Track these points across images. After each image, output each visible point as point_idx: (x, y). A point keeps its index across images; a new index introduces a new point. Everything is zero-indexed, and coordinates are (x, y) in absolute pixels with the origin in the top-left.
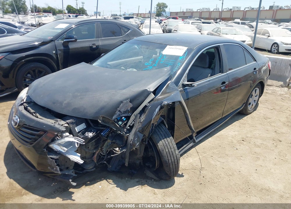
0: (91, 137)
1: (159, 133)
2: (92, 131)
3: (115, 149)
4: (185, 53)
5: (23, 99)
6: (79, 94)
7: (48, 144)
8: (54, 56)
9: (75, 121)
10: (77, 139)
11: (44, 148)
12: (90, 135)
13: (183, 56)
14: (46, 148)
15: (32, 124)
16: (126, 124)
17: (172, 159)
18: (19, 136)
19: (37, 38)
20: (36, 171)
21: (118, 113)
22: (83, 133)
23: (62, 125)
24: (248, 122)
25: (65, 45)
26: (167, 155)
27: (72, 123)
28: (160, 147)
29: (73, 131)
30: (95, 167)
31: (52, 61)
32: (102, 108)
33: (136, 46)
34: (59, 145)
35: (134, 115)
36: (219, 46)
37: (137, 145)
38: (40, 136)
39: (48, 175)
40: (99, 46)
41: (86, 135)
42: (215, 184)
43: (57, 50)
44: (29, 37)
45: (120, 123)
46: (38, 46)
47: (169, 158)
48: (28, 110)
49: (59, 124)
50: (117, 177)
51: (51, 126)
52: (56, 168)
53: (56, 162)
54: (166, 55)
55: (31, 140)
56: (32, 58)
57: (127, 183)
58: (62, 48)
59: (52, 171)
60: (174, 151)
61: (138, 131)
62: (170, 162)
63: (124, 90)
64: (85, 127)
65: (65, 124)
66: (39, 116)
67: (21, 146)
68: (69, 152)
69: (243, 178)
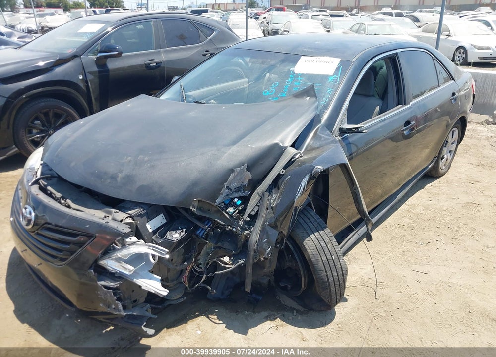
0: (177, 240)
1: (305, 226)
2: (178, 229)
3: (222, 259)
4: (338, 69)
5: (36, 170)
6: (146, 158)
7: (96, 261)
8: (82, 85)
9: (145, 211)
10: (151, 248)
11: (90, 268)
12: (175, 236)
13: (334, 75)
14: (93, 267)
15: (62, 222)
16: (242, 212)
17: (335, 273)
18: (37, 245)
19: (46, 52)
20: (74, 309)
21: (225, 191)
22: (163, 235)
23: (121, 221)
24: (443, 191)
25: (101, 63)
26: (325, 267)
27: (140, 216)
28: (309, 252)
29: (142, 230)
30: (185, 294)
31: (78, 95)
32: (195, 184)
33: (240, 60)
34: (119, 260)
35: (258, 193)
36: (397, 53)
37: (268, 251)
38: (80, 245)
39: (101, 318)
40: (161, 63)
41: (167, 238)
42: (411, 314)
43: (86, 73)
44: (32, 50)
45: (231, 210)
46: (50, 67)
47: (329, 273)
48: (49, 192)
49: (114, 219)
50: (227, 311)
51: (100, 226)
52: (117, 306)
53: (115, 294)
54: (302, 75)
55: (61, 253)
56: (41, 89)
57: (248, 320)
58: (95, 69)
59: (108, 310)
60: (337, 259)
61: (269, 225)
62: (331, 279)
63: (235, 146)
64: (165, 221)
65: (127, 218)
66: (73, 205)
67: (41, 264)
68: (139, 274)
69: (458, 297)
